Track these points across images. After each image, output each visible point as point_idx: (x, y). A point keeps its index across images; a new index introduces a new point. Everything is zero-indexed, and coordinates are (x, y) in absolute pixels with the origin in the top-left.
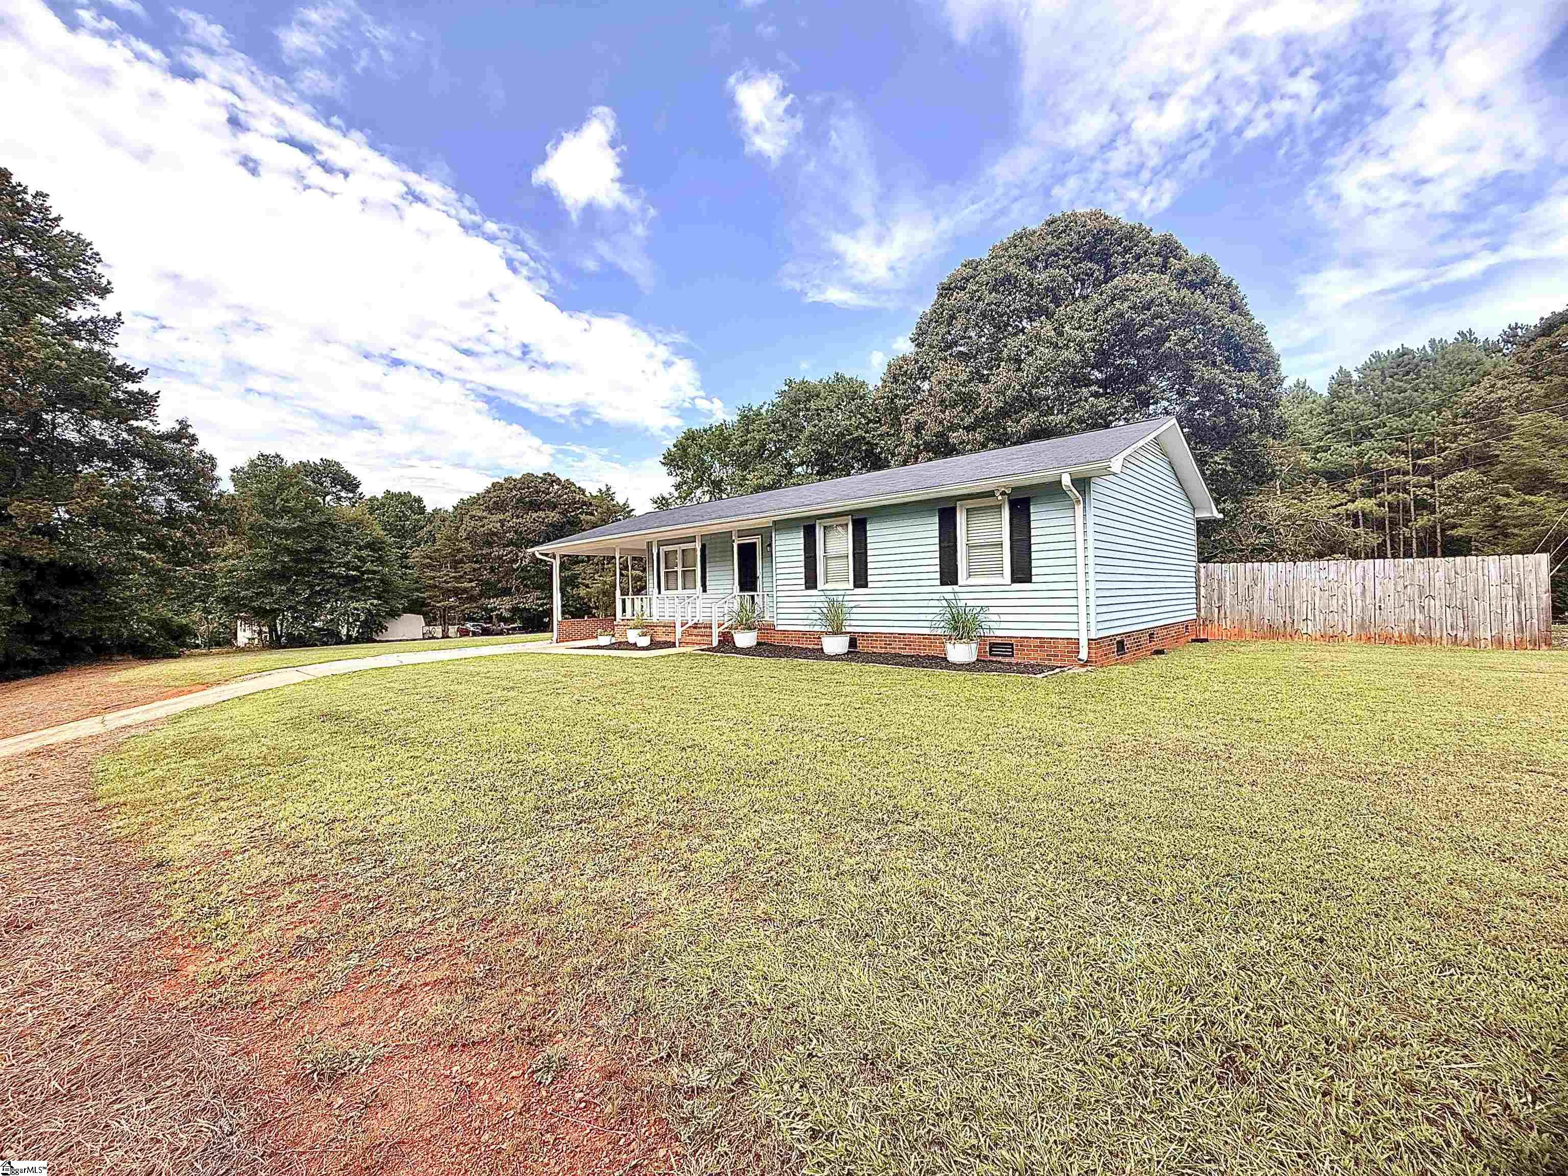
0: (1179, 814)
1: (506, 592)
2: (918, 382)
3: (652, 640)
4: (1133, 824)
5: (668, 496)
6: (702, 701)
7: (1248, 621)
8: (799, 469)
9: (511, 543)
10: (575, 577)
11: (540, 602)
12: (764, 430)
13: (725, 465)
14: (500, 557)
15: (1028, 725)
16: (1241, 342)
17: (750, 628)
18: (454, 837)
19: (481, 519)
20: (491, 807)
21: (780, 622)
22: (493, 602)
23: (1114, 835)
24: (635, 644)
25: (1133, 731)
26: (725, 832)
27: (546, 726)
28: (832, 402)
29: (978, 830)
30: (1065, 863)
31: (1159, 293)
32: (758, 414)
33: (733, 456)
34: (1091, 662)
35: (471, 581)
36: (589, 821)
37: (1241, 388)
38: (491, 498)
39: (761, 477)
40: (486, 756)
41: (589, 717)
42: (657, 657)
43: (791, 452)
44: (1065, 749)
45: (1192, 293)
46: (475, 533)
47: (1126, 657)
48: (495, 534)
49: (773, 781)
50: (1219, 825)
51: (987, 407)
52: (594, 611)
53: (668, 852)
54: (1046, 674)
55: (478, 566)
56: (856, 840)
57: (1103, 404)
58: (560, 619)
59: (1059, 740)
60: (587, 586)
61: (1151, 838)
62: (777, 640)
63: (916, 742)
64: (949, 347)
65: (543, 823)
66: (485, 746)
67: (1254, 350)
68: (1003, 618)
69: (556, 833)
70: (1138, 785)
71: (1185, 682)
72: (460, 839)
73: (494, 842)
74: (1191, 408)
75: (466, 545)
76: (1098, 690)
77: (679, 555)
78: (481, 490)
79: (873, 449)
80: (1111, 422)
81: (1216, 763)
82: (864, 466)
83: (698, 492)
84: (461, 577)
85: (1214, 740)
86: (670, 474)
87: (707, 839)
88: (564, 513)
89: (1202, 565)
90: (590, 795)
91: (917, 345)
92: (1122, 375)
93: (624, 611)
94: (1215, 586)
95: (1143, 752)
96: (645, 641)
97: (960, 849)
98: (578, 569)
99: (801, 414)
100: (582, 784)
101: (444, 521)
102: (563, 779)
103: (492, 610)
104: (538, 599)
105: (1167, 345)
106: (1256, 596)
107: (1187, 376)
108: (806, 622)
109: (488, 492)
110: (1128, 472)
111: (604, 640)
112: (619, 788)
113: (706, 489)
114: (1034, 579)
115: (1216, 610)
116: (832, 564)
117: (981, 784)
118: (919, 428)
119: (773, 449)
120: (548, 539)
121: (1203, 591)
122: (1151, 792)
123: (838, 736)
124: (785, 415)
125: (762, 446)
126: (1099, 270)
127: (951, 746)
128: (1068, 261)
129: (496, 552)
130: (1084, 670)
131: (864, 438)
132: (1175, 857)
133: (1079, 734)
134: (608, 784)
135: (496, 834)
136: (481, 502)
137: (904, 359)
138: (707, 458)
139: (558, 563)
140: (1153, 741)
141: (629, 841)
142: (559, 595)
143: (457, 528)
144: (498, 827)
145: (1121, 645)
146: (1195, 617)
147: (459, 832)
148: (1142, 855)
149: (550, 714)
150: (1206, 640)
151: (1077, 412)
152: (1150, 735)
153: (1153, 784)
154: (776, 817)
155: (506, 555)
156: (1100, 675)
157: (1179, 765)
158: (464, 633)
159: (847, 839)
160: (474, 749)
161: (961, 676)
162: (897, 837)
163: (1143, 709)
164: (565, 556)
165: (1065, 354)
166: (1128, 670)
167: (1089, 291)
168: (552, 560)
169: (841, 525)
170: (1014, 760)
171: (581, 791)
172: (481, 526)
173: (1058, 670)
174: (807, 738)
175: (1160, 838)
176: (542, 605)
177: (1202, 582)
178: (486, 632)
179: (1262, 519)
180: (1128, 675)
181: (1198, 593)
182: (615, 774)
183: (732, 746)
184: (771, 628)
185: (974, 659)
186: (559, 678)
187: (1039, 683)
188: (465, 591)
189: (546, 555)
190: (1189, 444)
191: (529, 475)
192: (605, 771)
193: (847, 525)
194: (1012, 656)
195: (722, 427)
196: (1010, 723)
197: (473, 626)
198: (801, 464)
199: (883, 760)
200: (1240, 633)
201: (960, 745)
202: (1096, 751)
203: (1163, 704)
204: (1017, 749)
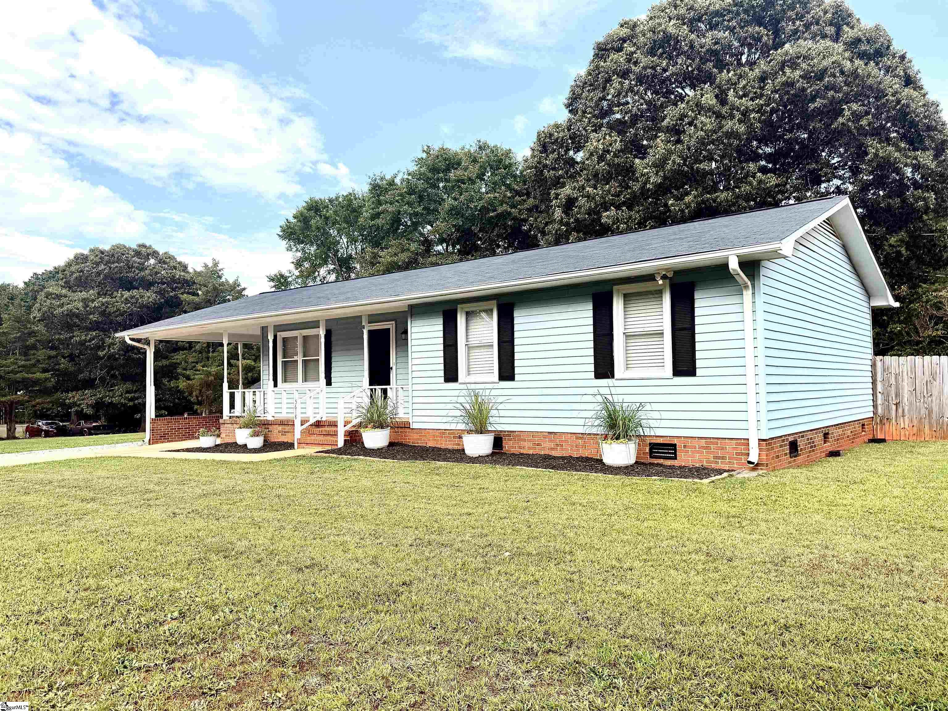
0: (859, 636)
1: (89, 384)
2: (571, 153)
3: (265, 441)
4: (811, 647)
5: (288, 275)
6: (323, 511)
7: (927, 420)
8: (439, 248)
9: (96, 326)
10: (175, 366)
11: (130, 396)
12: (397, 201)
13: (353, 240)
14: (82, 343)
15: (694, 537)
16: (917, 119)
17: (381, 426)
18: (14, 683)
19: (59, 297)
20: (61, 645)
21: (415, 419)
22: (73, 397)
23: (790, 661)
24: (246, 445)
25: (808, 543)
26: (348, 668)
27: (133, 545)
28: (474, 171)
29: (640, 659)
30: (737, 695)
31: (833, 63)
32: (391, 183)
33: (364, 229)
34: (763, 465)
35: (45, 371)
36: (184, 659)
37: (916, 168)
38: (72, 273)
39: (396, 254)
40: (58, 582)
41: (187, 533)
42: (270, 461)
43: (429, 227)
44: (735, 564)
45: (866, 64)
46: (52, 313)
47: (800, 459)
48: (77, 316)
49: (405, 606)
50: (903, 647)
51: (645, 183)
52: (196, 407)
53: (279, 695)
54: (713, 478)
55: (53, 353)
56: (501, 674)
57: (772, 180)
58: (153, 416)
59: (729, 554)
60: (188, 378)
61: (831, 664)
62: (412, 439)
63: (569, 557)
64: (604, 114)
65: (126, 663)
66: (57, 571)
67: (929, 128)
68: (665, 415)
69: (143, 675)
70: (815, 604)
71: (862, 487)
72: (20, 686)
73: (64, 688)
74: (865, 187)
75: (40, 328)
76: (769, 497)
77: (300, 342)
78: (61, 262)
79: (520, 226)
80: (781, 201)
81: (897, 577)
82: (510, 245)
83: (323, 271)
84: (34, 365)
85: (894, 552)
86: (289, 249)
87: (326, 677)
88: (160, 293)
89: (879, 358)
90: (185, 628)
91: (570, 111)
92: (793, 150)
93: (232, 406)
94: (893, 381)
95: (819, 566)
96: (257, 442)
97: (620, 682)
98: (179, 357)
99: (441, 185)
100: (176, 614)
101: (12, 299)
102: (152, 609)
103: (70, 406)
104: (128, 392)
105: (841, 120)
106: (935, 393)
107: (861, 153)
108: (445, 419)
109: (69, 265)
110: (800, 255)
111: (207, 441)
112: (222, 619)
113: (332, 267)
114: (698, 372)
115: (894, 407)
116: (475, 353)
117: (643, 605)
118: (570, 203)
119: (409, 223)
120: (142, 321)
121: (879, 388)
122: (829, 612)
123: (481, 551)
124: (421, 185)
125: (396, 221)
126: (767, 35)
127: (609, 561)
128: (733, 23)
129: (78, 336)
130: (755, 474)
131: (510, 214)
132: (857, 685)
133: (750, 547)
134: (206, 613)
135: (68, 678)
136: (60, 275)
137: (557, 126)
138: (333, 232)
139: (153, 350)
140: (830, 553)
141: (233, 683)
142: (153, 388)
143: (29, 308)
144: (71, 670)
145: (794, 447)
146: (871, 415)
147: (20, 677)
148: (821, 683)
149: (138, 530)
150: (883, 441)
151: (745, 188)
152: (827, 547)
153: (831, 602)
154: (409, 650)
155: (90, 341)
156: (773, 479)
157: (859, 581)
158: (34, 433)
159: (491, 674)
160: (42, 574)
161: (616, 480)
162: (549, 670)
163: (818, 517)
164: (161, 341)
165: (728, 125)
166: (802, 474)
167: (757, 56)
168: (146, 347)
169: (484, 311)
170: (680, 578)
171: (175, 623)
172: (59, 306)
173: (725, 474)
174: (446, 552)
175: (840, 663)
176: (131, 400)
177: (879, 378)
178: (62, 432)
179: (939, 309)
180: (802, 479)
181: (874, 389)
182: (217, 602)
183: (357, 565)
184: (406, 426)
185: (632, 461)
186: (151, 486)
187: (705, 489)
188: (36, 382)
189: (139, 341)
190: (863, 227)
191: (118, 246)
192: (204, 598)
193: (491, 310)
194: (675, 458)
195: (349, 199)
196: (674, 534)
197: (47, 424)
198: (441, 241)
199: (532, 578)
200: (919, 433)
201: (619, 560)
202: (769, 565)
203: (841, 512)
204: (683, 564)
